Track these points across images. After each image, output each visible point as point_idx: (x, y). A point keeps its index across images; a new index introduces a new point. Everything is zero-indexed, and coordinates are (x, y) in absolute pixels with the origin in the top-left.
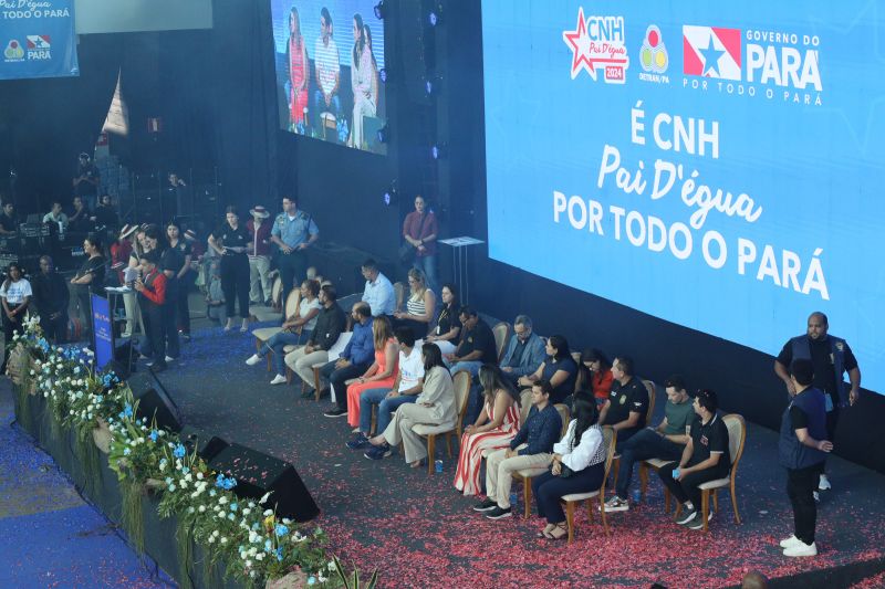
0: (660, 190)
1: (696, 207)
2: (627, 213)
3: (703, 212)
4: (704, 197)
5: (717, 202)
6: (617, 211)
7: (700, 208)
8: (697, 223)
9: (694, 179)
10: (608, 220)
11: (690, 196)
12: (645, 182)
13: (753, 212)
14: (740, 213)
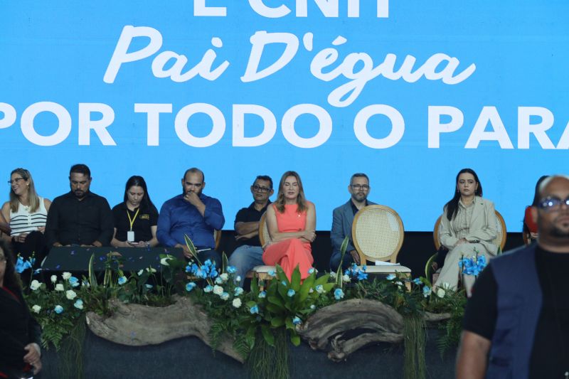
0: (259, 70)
1: (342, 80)
2: (176, 110)
3: (358, 83)
4: (359, 66)
5: (386, 68)
6: (153, 111)
7: (349, 80)
8: (343, 99)
9: (336, 47)
10: (130, 126)
11: (326, 70)
12: (226, 64)
13: (456, 72)
14: (432, 76)
